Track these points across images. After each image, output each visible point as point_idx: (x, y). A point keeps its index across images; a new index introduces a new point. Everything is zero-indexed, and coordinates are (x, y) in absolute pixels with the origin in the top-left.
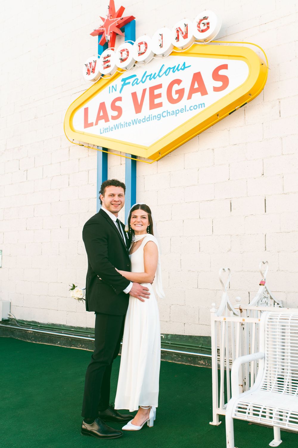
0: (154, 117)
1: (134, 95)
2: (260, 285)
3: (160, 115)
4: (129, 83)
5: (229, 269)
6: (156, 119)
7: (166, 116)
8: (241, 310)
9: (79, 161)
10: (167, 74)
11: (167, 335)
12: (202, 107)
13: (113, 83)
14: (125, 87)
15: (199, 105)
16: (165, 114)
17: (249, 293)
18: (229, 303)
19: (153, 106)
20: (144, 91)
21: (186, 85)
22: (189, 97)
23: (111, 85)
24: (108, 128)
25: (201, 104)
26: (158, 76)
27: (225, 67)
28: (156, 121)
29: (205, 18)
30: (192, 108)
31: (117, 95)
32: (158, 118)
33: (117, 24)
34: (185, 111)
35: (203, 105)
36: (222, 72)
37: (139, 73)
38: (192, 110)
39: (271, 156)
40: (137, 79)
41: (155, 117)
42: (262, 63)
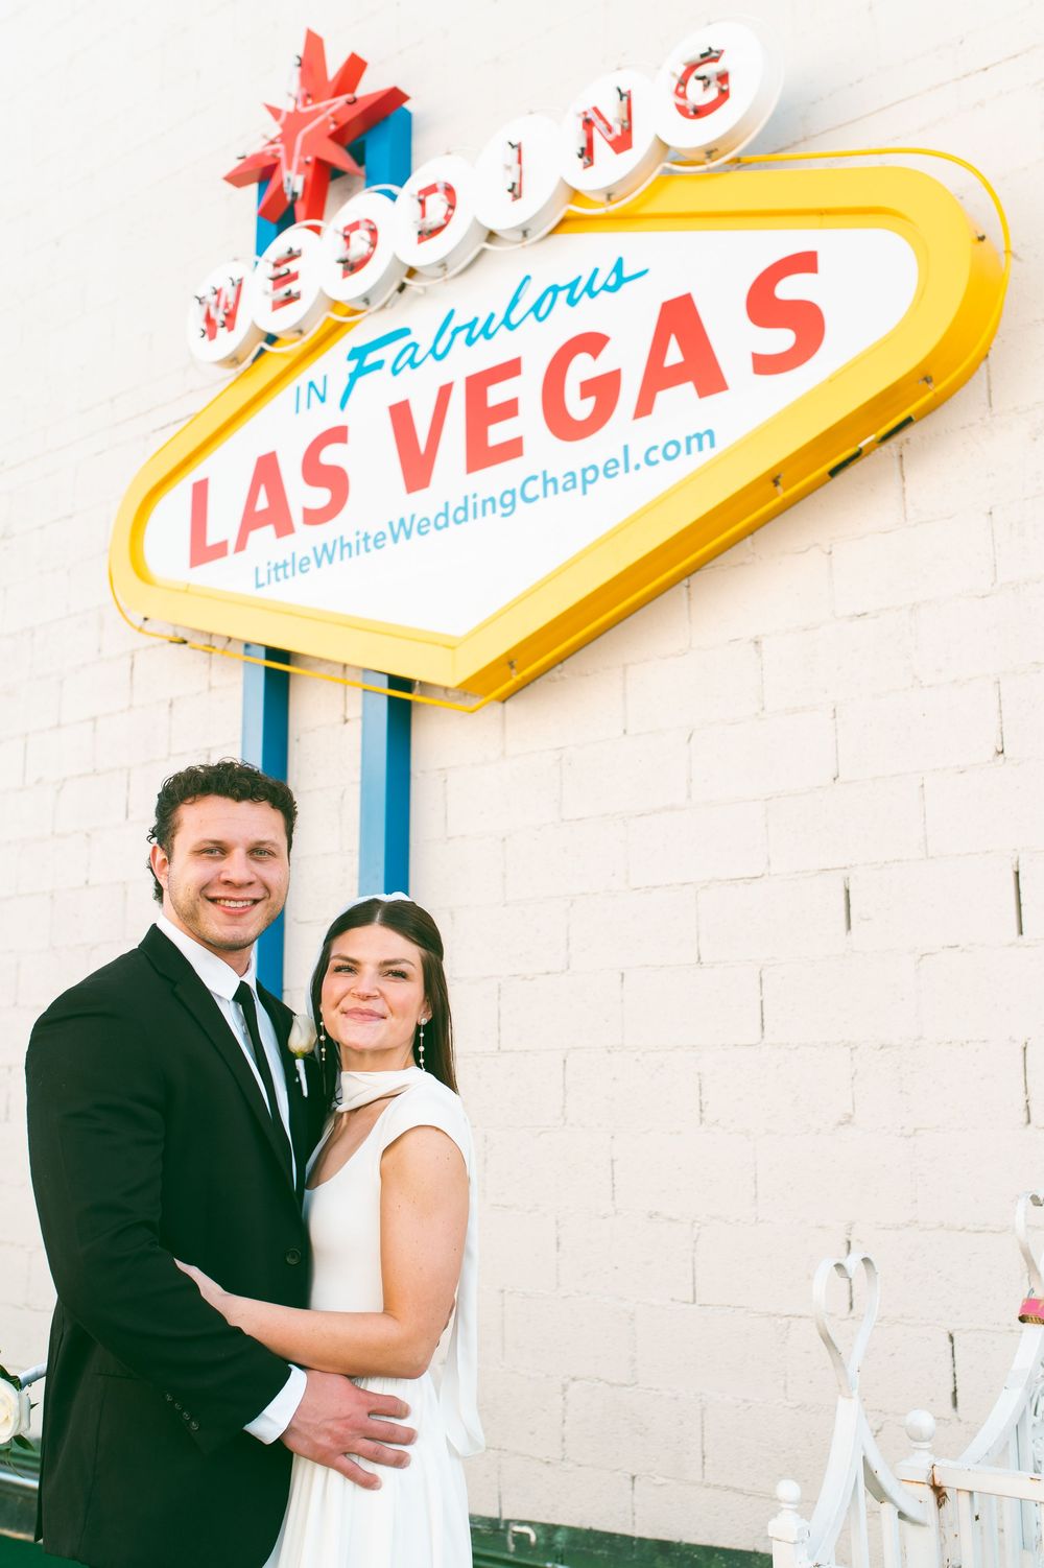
0: (484, 502)
1: (401, 414)
2: (1022, 1319)
3: (513, 493)
4: (379, 365)
5: (866, 1261)
6: (494, 511)
7: (537, 497)
8: (939, 1491)
9: (170, 712)
10: (542, 313)
11: (550, 1530)
12: (700, 448)
13: (314, 371)
14: (361, 382)
15: (689, 439)
16: (534, 489)
17: (952, 1339)
18: (876, 1464)
19: (480, 455)
20: (445, 392)
21: (628, 356)
22: (644, 407)
23: (302, 379)
24: (289, 560)
25: (699, 436)
26: (503, 327)
27: (805, 262)
28: (493, 520)
29: (709, 56)
30: (653, 456)
31: (327, 417)
32: (504, 506)
33: (333, 127)
34: (627, 470)
35: (706, 439)
36: (789, 289)
37: (421, 317)
38: (657, 462)
39: (1036, 663)
40: (415, 345)
41: (489, 505)
42: (980, 235)
